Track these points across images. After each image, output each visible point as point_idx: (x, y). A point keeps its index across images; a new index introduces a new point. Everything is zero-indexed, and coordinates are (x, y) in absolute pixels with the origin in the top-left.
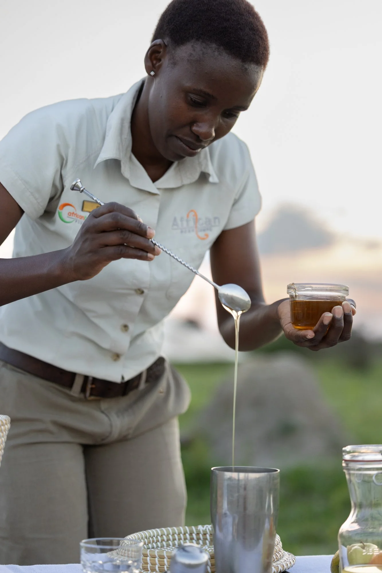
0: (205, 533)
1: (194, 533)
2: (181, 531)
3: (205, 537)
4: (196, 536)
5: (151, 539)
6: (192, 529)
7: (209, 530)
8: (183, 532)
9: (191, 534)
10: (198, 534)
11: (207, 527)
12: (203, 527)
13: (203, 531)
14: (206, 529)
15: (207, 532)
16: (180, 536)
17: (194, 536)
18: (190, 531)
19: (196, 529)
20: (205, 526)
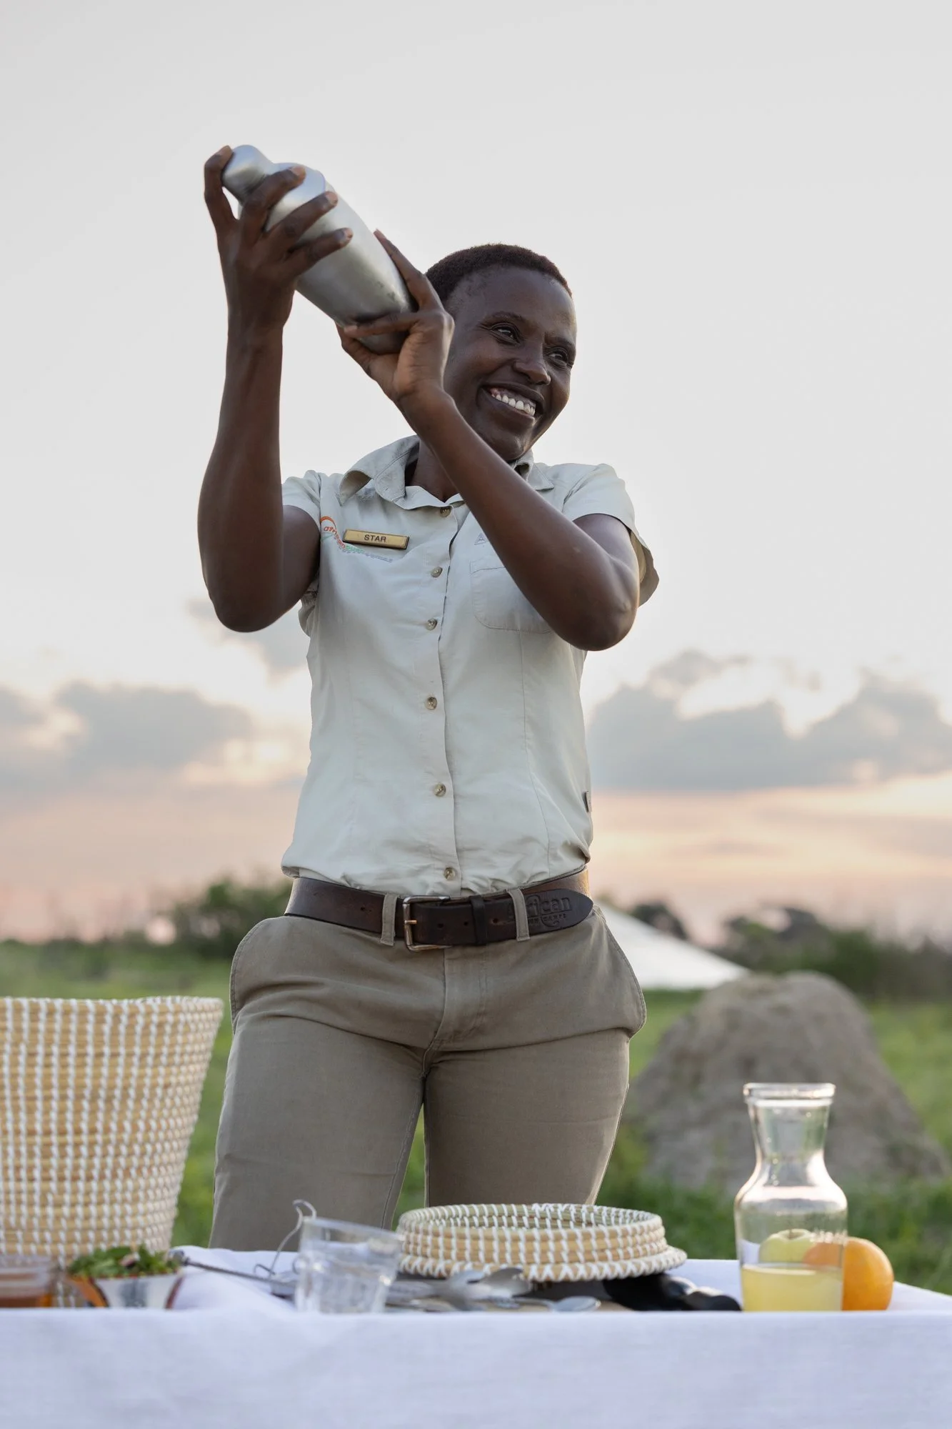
0: (543, 1216)
1: (524, 1215)
2: (503, 1211)
3: (542, 1223)
4: (529, 1220)
5: (452, 1220)
6: (523, 1209)
7: (550, 1210)
8: (506, 1214)
9: (520, 1217)
10: (531, 1217)
11: (547, 1206)
12: (541, 1206)
13: (540, 1213)
14: (545, 1210)
15: (546, 1214)
16: (502, 1220)
17: (525, 1220)
18: (518, 1212)
19: (529, 1210)
20: (544, 1205)
